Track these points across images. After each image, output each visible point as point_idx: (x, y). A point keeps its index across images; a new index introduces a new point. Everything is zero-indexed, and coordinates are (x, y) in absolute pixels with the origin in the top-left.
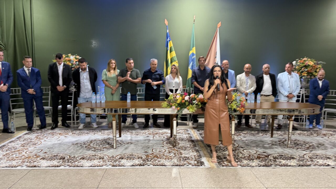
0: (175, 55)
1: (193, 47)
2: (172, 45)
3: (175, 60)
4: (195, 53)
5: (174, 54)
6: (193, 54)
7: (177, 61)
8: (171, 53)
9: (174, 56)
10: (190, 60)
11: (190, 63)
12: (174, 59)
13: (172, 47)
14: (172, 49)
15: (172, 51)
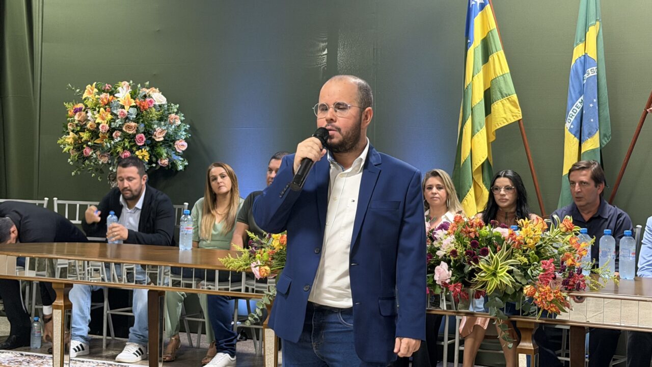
0: (506, 70)
2: (493, 25)
3: (505, 91)
5: (500, 62)
6: (585, 60)
7: (515, 97)
8: (491, 59)
9: (499, 72)
10: (572, 91)
11: (569, 103)
12: (502, 85)
13: (492, 33)
14: (491, 44)
15: (494, 50)
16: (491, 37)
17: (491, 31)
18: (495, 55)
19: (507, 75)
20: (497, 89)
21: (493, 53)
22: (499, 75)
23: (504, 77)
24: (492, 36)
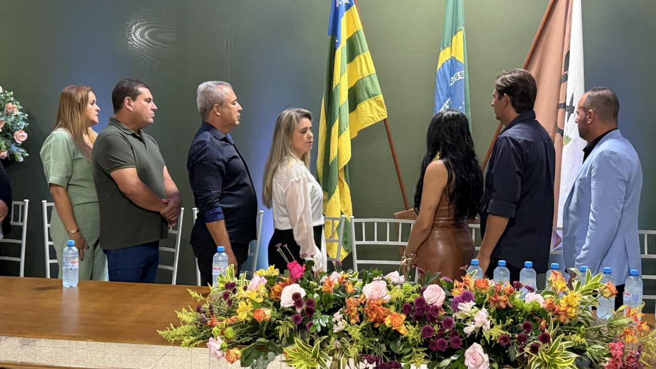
0: (373, 70)
1: (454, 32)
2: (360, 27)
3: (372, 91)
4: (461, 57)
5: (366, 64)
6: (453, 63)
7: (381, 97)
8: (357, 59)
9: (366, 73)
10: (441, 94)
11: (438, 105)
12: (369, 85)
13: (358, 34)
14: (357, 45)
15: (361, 51)
16: (357, 38)
17: (357, 32)
18: (361, 56)
19: (373, 75)
20: (364, 89)
21: (359, 54)
22: (365, 75)
23: (370, 78)
24: (359, 37)
